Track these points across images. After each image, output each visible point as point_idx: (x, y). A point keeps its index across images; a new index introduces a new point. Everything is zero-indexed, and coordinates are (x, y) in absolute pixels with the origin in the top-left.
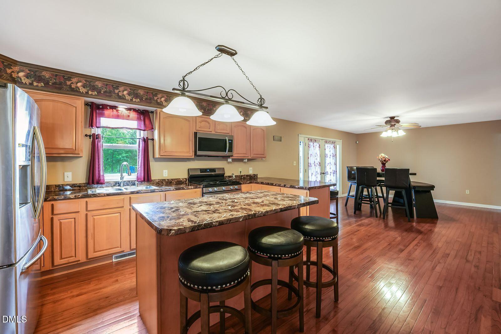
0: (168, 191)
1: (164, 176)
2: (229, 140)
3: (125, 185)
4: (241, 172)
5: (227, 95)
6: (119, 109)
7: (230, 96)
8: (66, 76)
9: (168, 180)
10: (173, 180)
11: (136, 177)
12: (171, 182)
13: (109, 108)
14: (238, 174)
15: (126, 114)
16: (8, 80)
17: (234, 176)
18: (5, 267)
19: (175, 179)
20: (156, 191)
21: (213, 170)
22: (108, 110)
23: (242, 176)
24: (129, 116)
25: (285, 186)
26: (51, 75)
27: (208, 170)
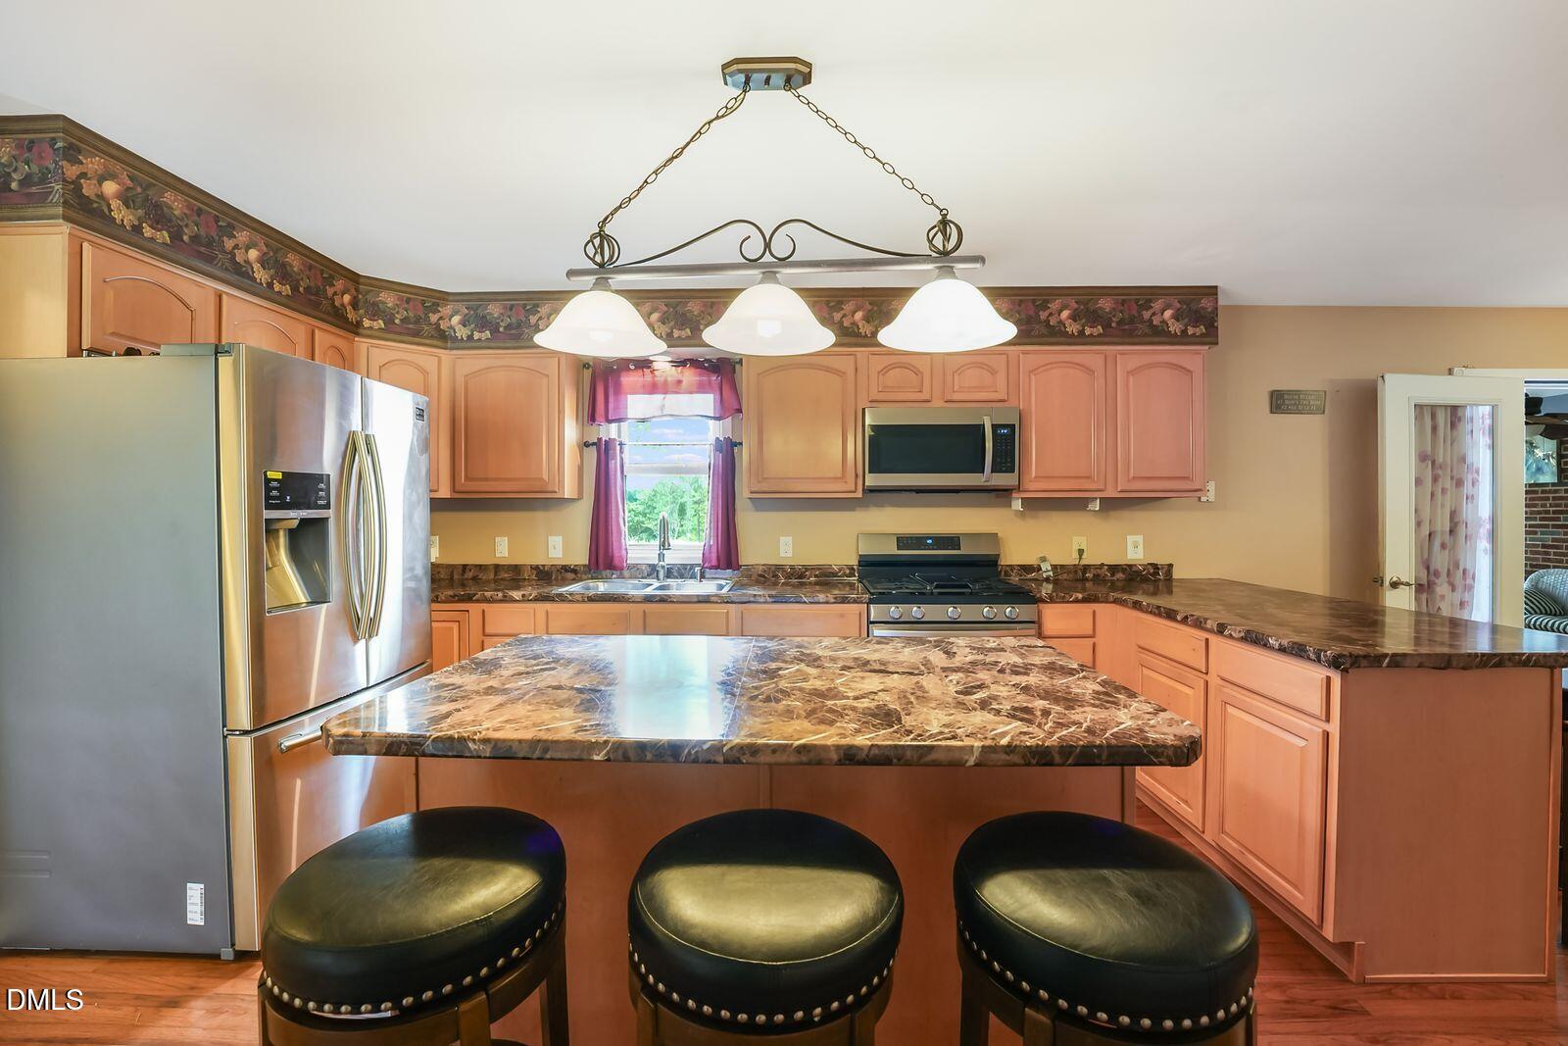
0: (749, 602)
1: (782, 555)
2: (995, 427)
3: (676, 574)
4: (1081, 552)
5: (767, 246)
6: (655, 365)
7: (781, 248)
8: (530, 304)
9: (792, 567)
10: (807, 570)
11: (701, 556)
12: (801, 576)
13: (632, 367)
14: (1071, 559)
15: (671, 376)
16: (432, 336)
17: (1045, 566)
18: (238, 733)
19: (813, 568)
20: (713, 599)
21: (952, 541)
22: (631, 372)
23: (1086, 568)
24: (679, 382)
25: (1221, 630)
26: (504, 308)
27: (929, 541)
